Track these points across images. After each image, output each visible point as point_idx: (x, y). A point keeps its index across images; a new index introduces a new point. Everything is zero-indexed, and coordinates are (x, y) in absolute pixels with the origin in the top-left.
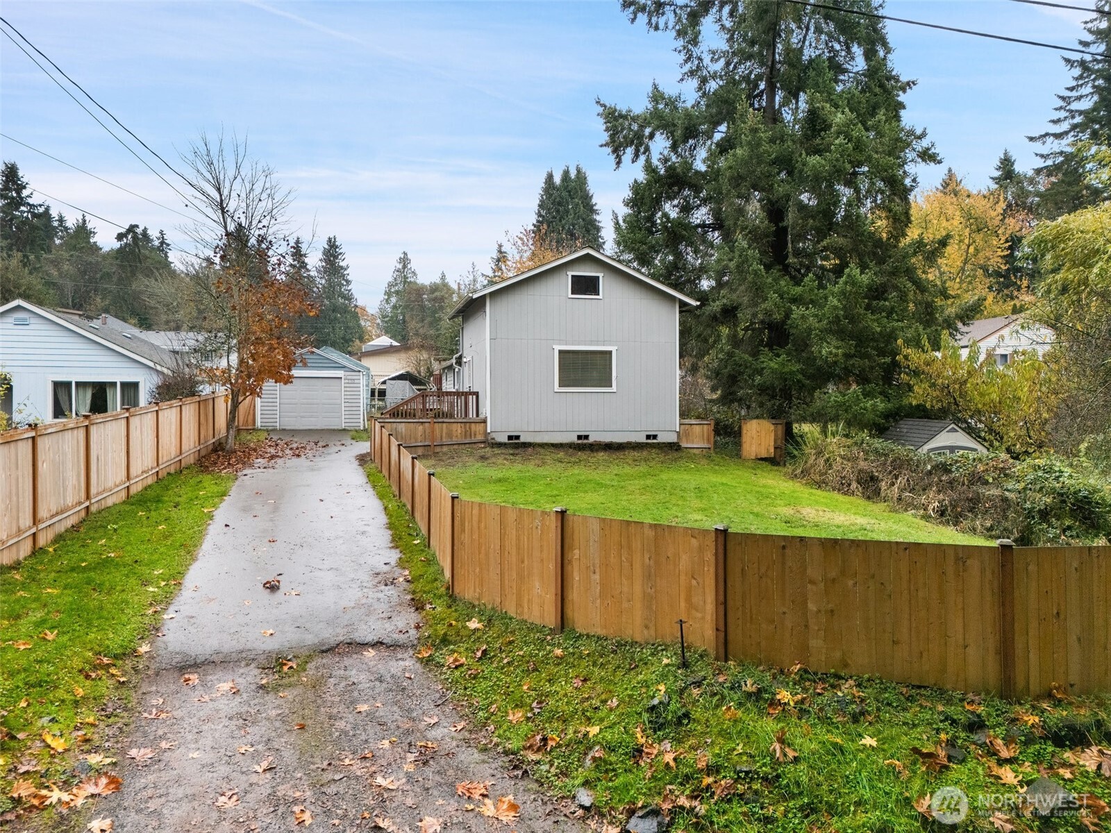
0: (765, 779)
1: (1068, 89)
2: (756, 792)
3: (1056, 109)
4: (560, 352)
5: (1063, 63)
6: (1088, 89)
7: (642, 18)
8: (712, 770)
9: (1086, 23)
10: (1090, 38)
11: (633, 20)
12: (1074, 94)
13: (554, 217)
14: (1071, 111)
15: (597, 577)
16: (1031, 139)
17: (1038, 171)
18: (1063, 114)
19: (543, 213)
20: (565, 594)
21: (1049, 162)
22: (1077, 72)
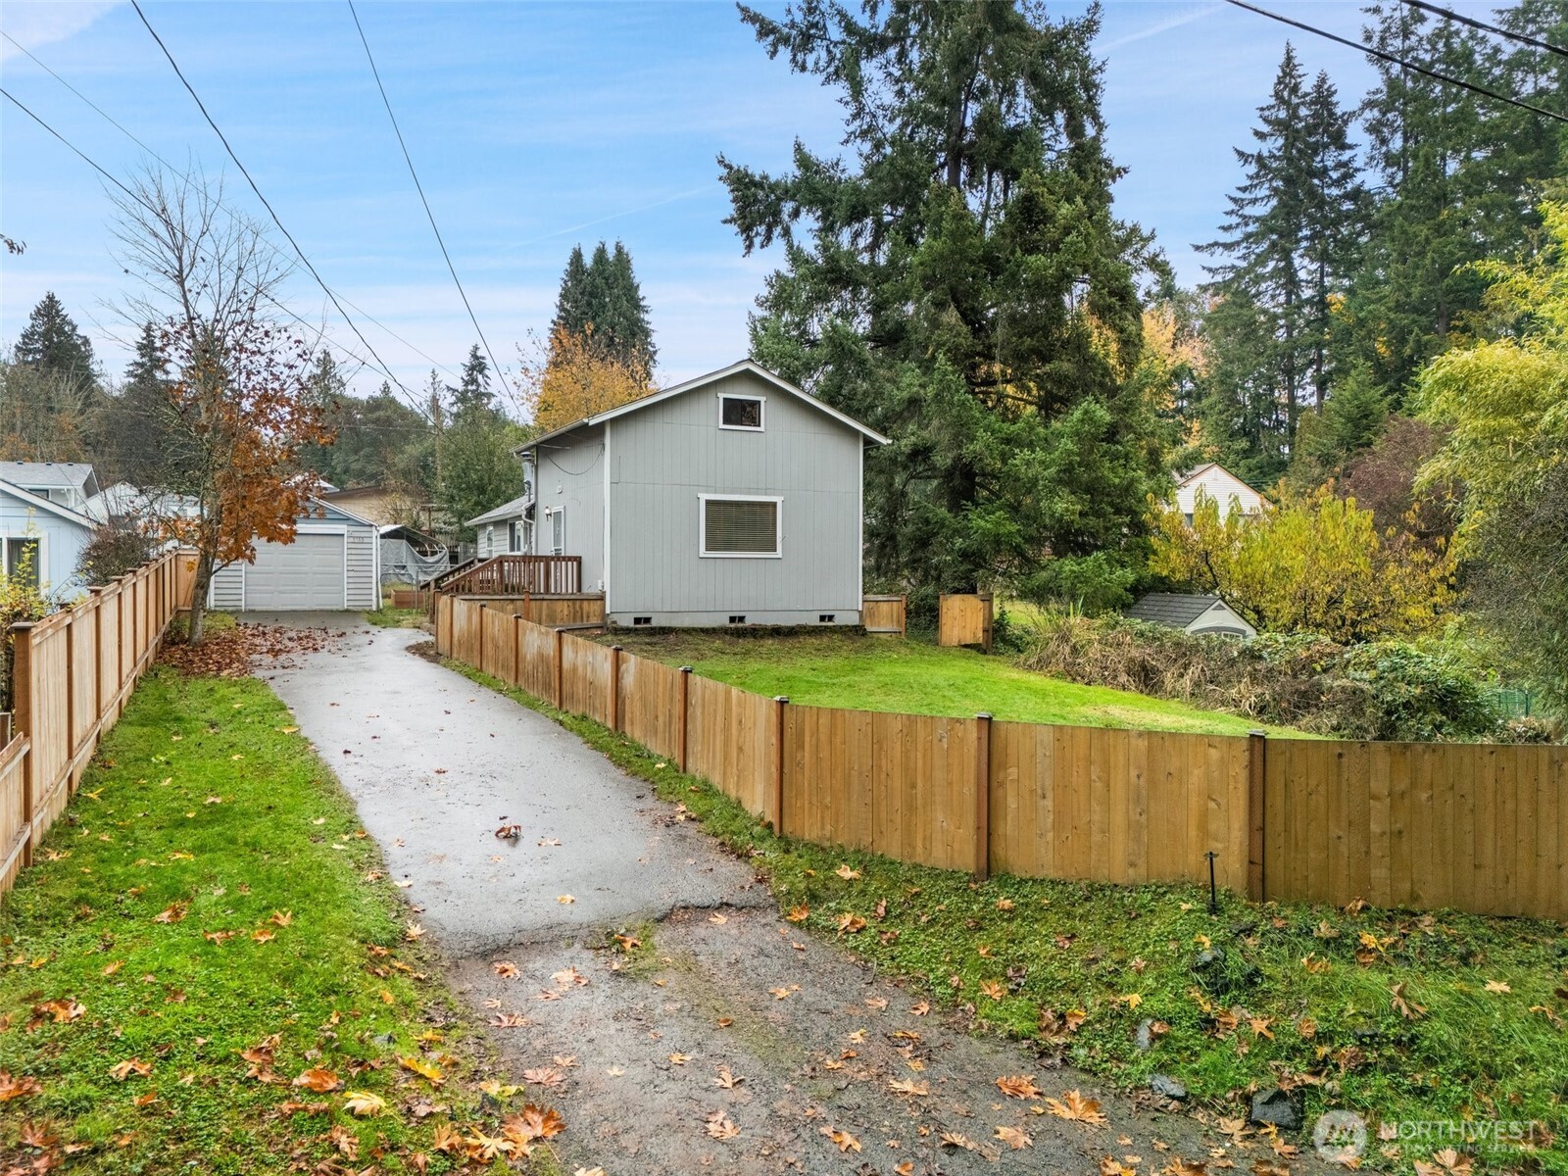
0: (1398, 1043)
1: (1239, 189)
2: (1390, 1059)
3: (1227, 213)
4: (708, 503)
5: (1236, 156)
6: (1263, 192)
7: (785, 53)
8: (1322, 1037)
9: (1262, 109)
10: (1265, 128)
11: (773, 54)
12: (1247, 196)
13: (584, 313)
14: (1244, 217)
15: (1049, 803)
16: (1197, 248)
17: (1204, 289)
18: (1234, 220)
19: (568, 306)
20: (993, 826)
21: (1219, 278)
22: (1252, 169)
